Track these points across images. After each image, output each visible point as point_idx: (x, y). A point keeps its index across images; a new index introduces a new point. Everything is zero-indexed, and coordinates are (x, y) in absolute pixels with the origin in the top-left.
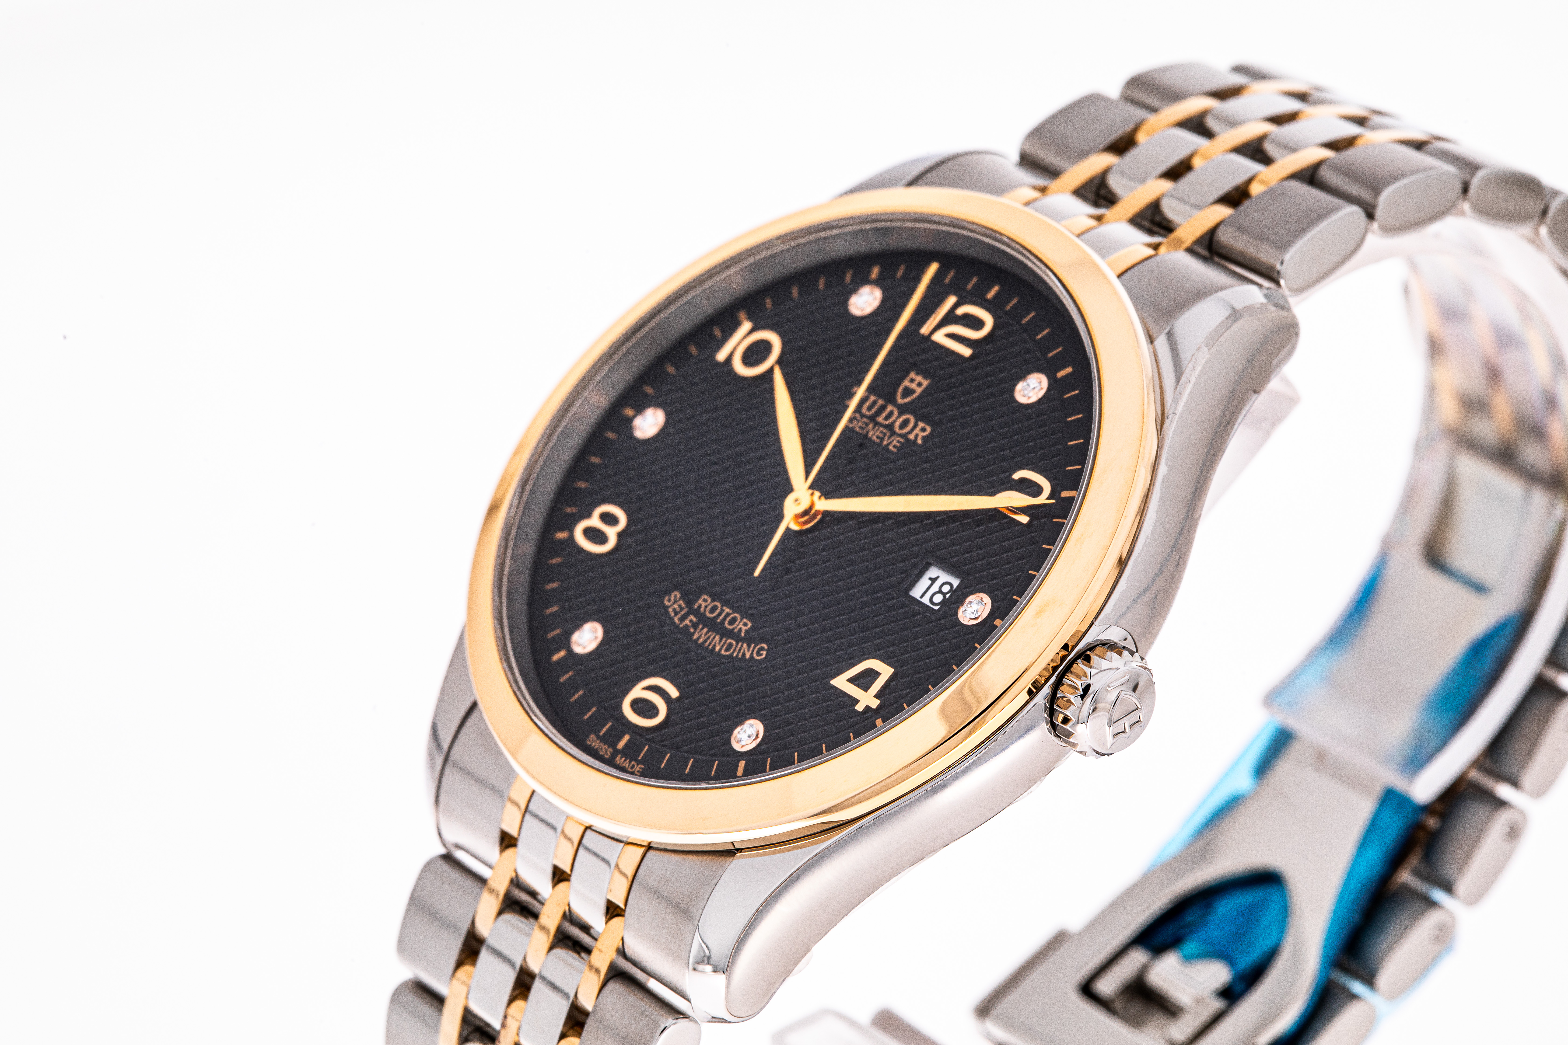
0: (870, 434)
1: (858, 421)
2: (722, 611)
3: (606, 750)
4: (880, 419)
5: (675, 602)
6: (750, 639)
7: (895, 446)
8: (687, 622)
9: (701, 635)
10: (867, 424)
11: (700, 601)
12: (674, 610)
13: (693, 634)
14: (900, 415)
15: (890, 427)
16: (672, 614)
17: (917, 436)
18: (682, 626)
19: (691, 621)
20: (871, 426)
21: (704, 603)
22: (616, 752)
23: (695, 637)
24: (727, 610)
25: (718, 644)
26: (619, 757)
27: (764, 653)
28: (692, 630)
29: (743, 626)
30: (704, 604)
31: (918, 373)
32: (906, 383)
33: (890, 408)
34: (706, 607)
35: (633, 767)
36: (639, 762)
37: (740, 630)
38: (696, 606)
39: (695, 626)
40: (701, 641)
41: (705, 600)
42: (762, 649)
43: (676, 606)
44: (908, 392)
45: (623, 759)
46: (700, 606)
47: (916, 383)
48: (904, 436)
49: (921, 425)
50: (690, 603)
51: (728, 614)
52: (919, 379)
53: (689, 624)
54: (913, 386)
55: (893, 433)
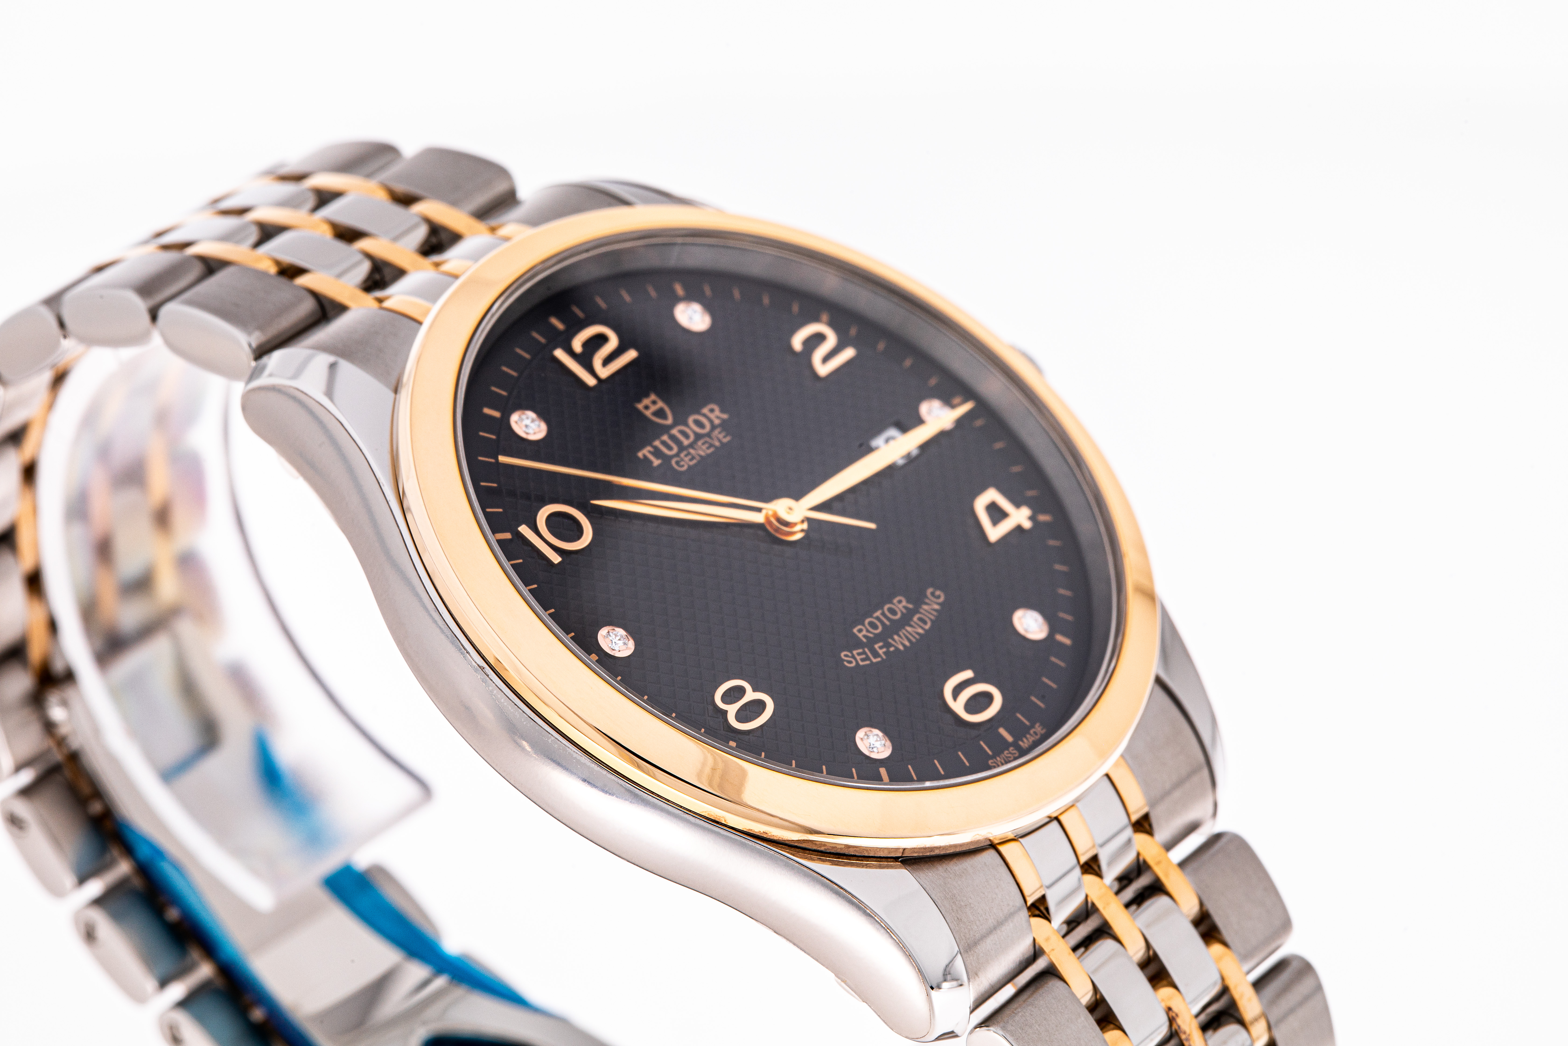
0: (702, 453)
1: (682, 460)
2: (878, 618)
3: (1010, 753)
4: (686, 442)
5: (853, 657)
6: (918, 600)
7: (725, 437)
8: (881, 652)
9: (900, 642)
10: (689, 454)
11: (860, 635)
12: (862, 660)
13: (897, 649)
14: (687, 425)
15: (698, 437)
16: (868, 662)
17: (718, 417)
18: (884, 657)
19: (881, 648)
20: (692, 451)
21: (861, 632)
22: (1015, 744)
23: (901, 647)
24: (878, 614)
25: (915, 630)
26: (1021, 743)
27: (938, 593)
28: (892, 649)
29: (900, 604)
30: (864, 632)
31: (639, 401)
32: (648, 413)
33: (674, 432)
34: (868, 631)
35: (1036, 733)
36: (1032, 726)
37: (905, 607)
38: (864, 640)
39: (887, 645)
40: (907, 644)
41: (860, 631)
42: (933, 594)
43: (858, 658)
44: (660, 413)
45: (1025, 740)
46: (865, 636)
47: (650, 405)
48: (713, 427)
49: (705, 410)
50: (858, 644)
51: (883, 614)
52: (646, 401)
53: (884, 650)
54: (653, 408)
55: (708, 435)
